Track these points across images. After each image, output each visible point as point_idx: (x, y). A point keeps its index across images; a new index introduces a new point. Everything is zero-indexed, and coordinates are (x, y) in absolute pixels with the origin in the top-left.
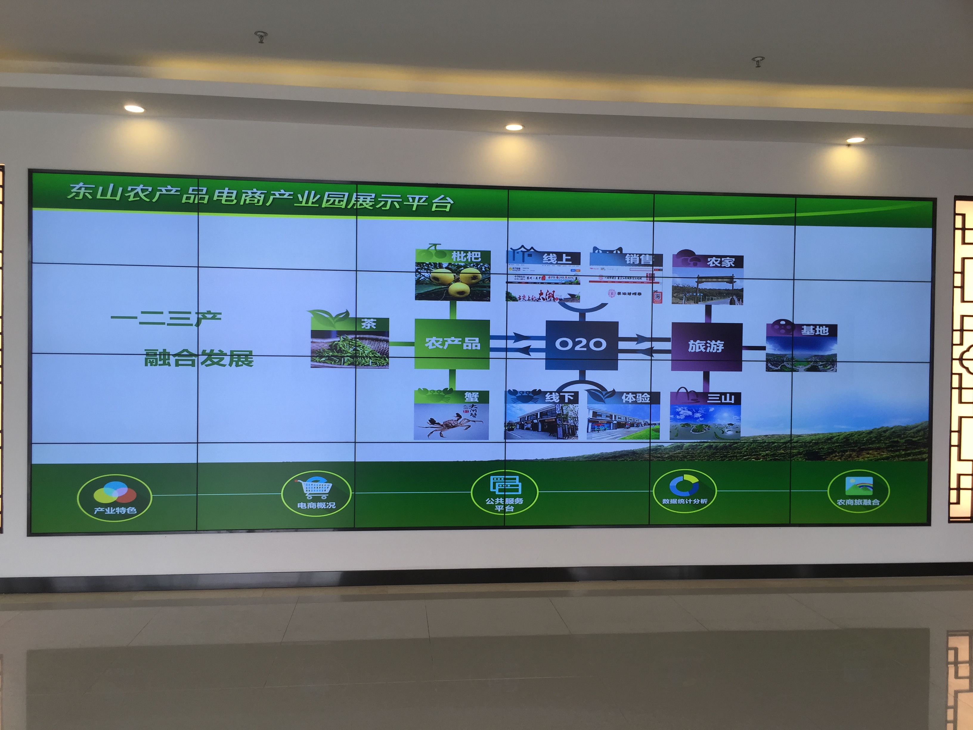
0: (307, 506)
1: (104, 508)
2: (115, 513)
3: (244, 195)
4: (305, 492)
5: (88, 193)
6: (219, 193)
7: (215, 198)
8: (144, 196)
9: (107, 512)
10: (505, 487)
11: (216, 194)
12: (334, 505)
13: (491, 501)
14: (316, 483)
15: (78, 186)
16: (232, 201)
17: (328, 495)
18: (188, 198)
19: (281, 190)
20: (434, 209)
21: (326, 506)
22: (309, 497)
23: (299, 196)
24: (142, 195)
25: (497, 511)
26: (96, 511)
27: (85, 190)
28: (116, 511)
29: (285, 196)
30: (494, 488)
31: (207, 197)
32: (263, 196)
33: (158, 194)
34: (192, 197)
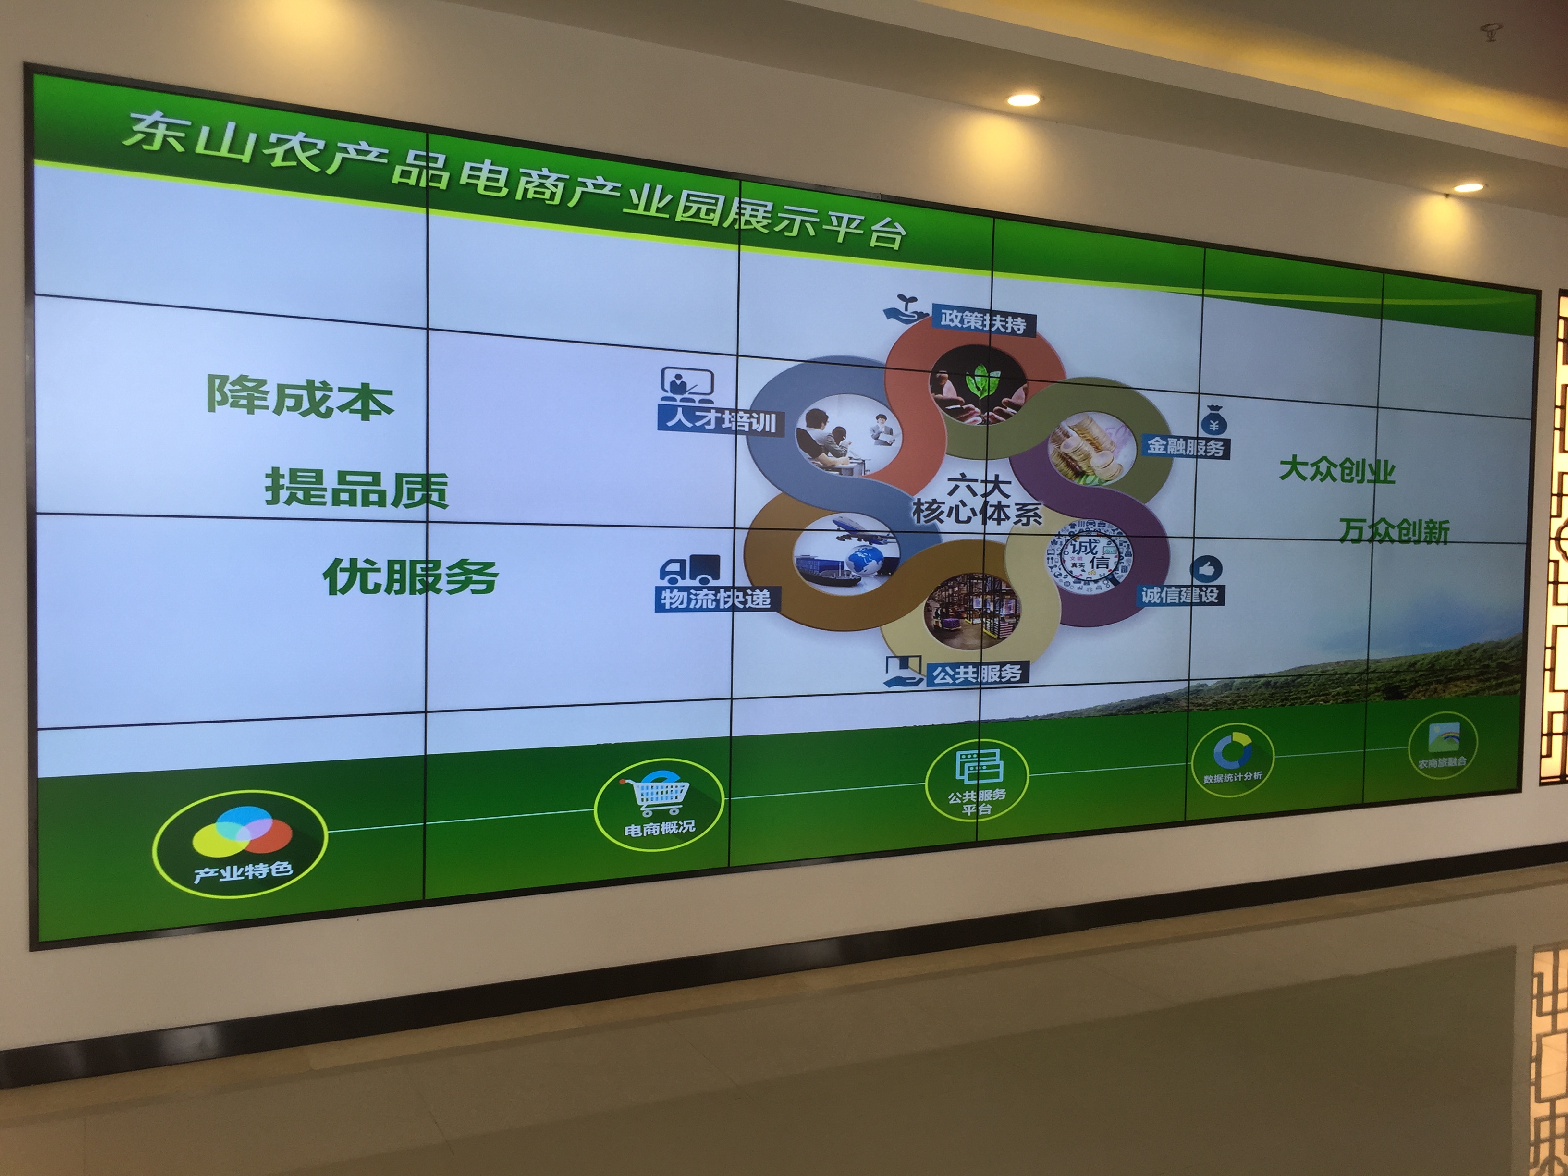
0: (642, 831)
1: (217, 870)
2: (243, 878)
3: (523, 180)
4: (639, 803)
5: (176, 138)
6: (472, 169)
7: (464, 180)
8: (308, 158)
9: (225, 877)
10: (978, 770)
11: (466, 171)
12: (693, 824)
13: (958, 797)
14: (659, 784)
15: (149, 120)
16: (499, 189)
17: (681, 806)
18: (405, 174)
19: (597, 177)
20: (873, 243)
21: (678, 829)
22: (647, 812)
23: (633, 192)
24: (302, 157)
25: (965, 816)
26: (198, 878)
27: (167, 129)
28: (246, 874)
29: (606, 191)
30: (962, 774)
31: (446, 176)
32: (561, 185)
33: (339, 157)
34: (415, 172)
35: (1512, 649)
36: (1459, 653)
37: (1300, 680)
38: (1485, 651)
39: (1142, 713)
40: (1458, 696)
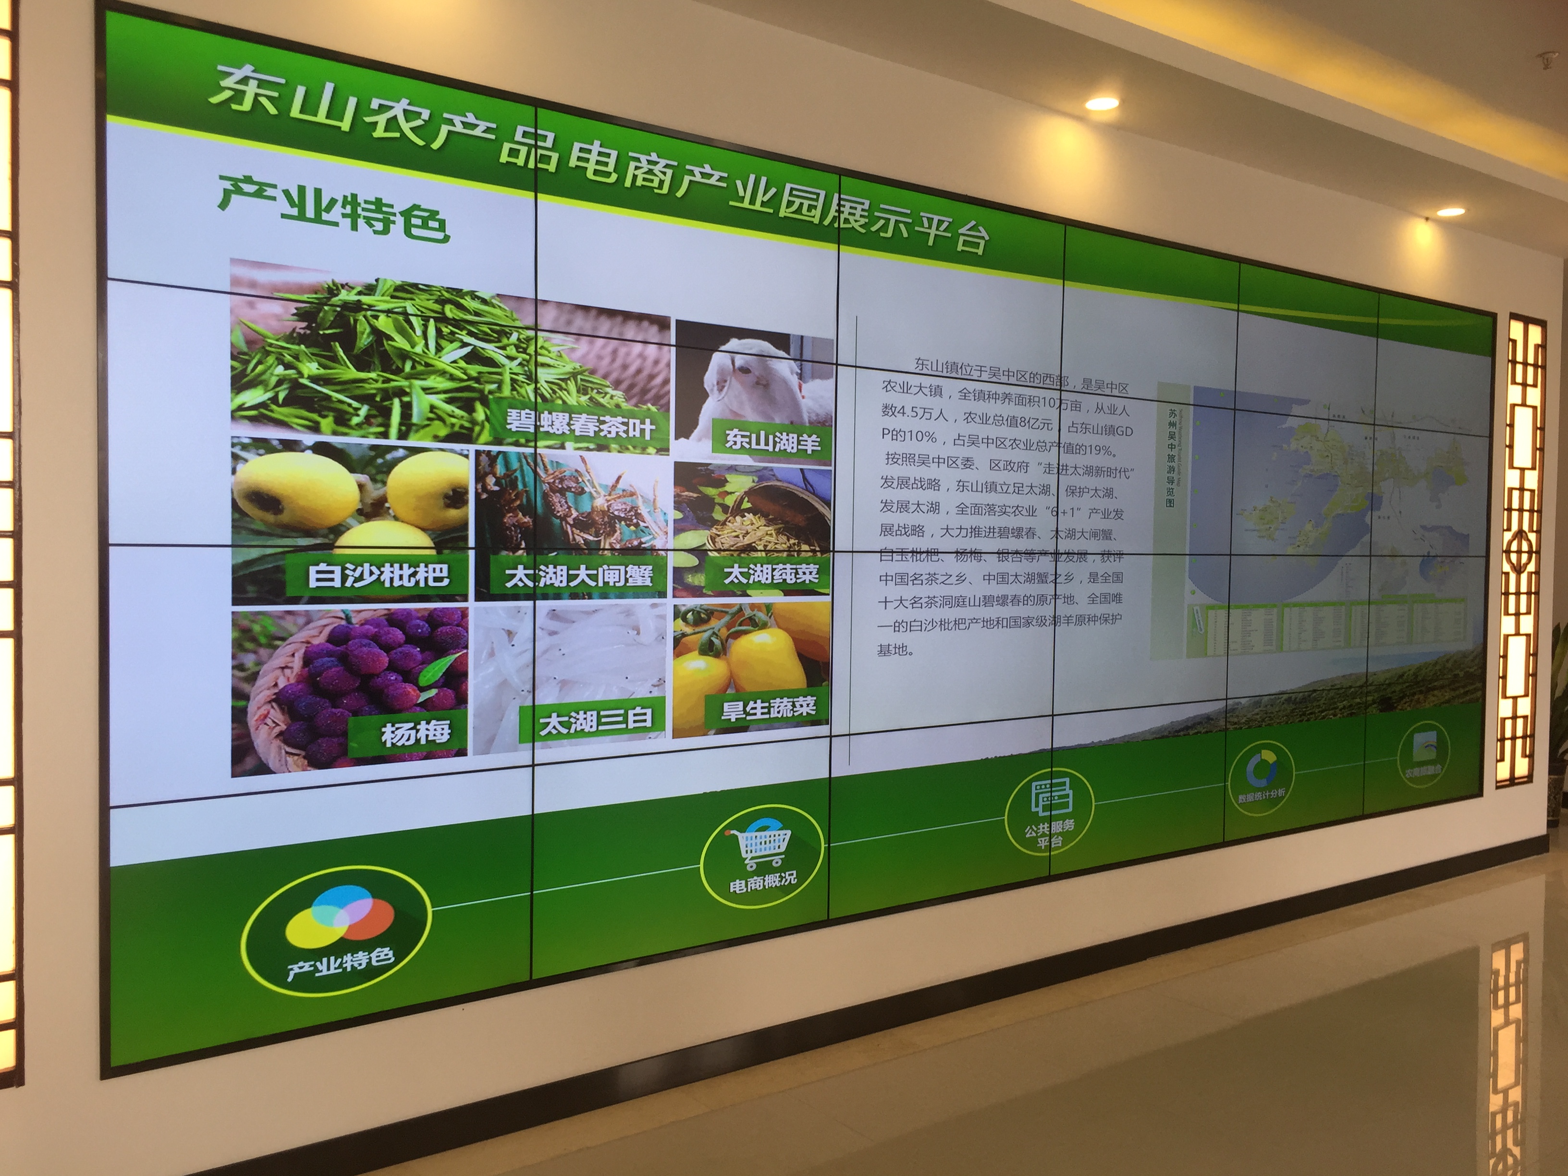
0: (747, 886)
1: (312, 963)
2: (340, 970)
3: (632, 164)
4: (744, 855)
5: (268, 98)
7: (573, 163)
8: (412, 129)
9: (321, 971)
10: (1051, 801)
11: (575, 153)
12: (795, 876)
13: (1033, 830)
14: (763, 834)
15: (239, 74)
16: (608, 174)
17: (783, 856)
18: (513, 153)
19: (705, 165)
20: (960, 248)
21: (781, 881)
22: (751, 865)
23: (739, 183)
24: (406, 127)
25: (1039, 850)
26: (292, 974)
27: (259, 87)
28: (344, 966)
29: (713, 181)
30: (1037, 806)
31: (555, 156)
32: (669, 172)
33: (444, 130)
34: (524, 150)
35: (1475, 658)
36: (1436, 663)
37: (1315, 694)
38: (1455, 661)
39: (1189, 734)
40: (1435, 705)
